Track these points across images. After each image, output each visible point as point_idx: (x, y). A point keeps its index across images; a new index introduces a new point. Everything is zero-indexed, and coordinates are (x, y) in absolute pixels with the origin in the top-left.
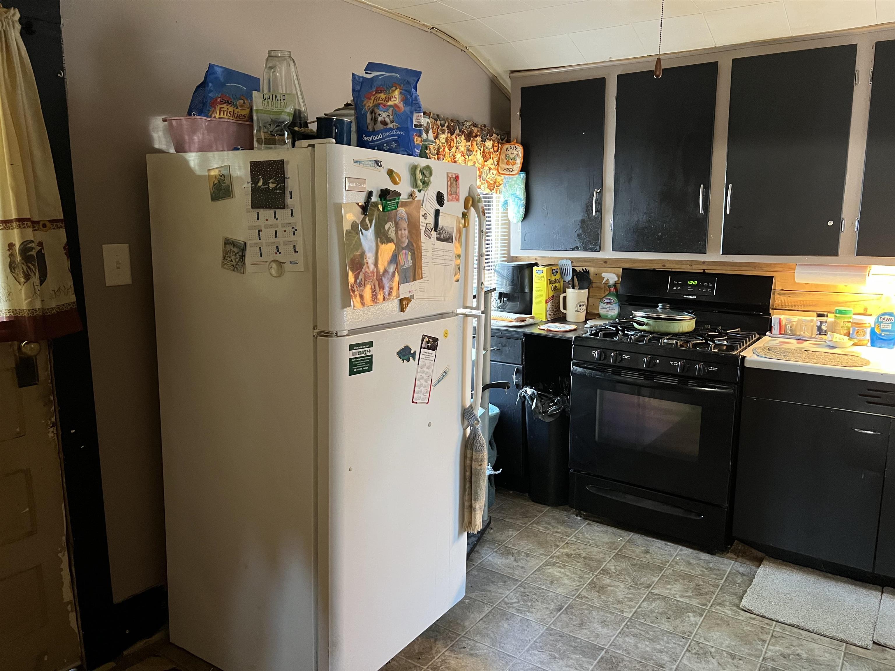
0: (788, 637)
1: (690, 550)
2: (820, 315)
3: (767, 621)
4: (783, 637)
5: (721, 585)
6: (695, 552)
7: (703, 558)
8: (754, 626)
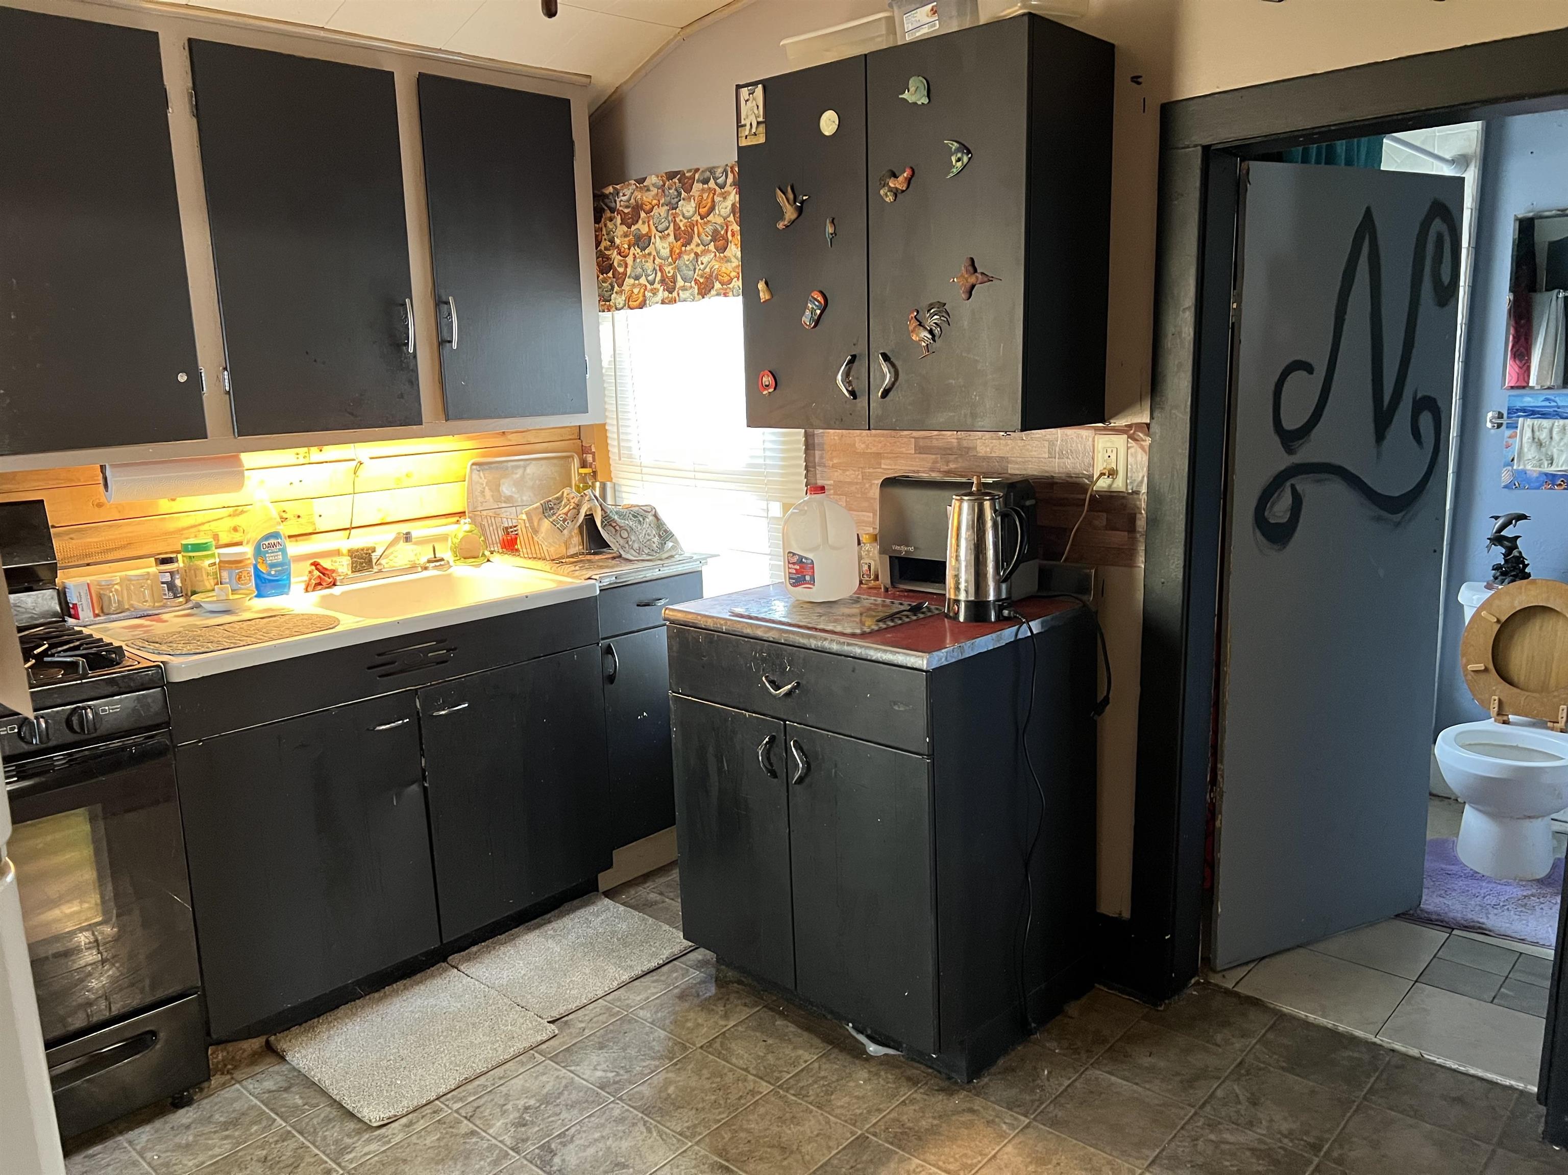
0: (481, 1102)
1: (148, 1128)
2: (165, 561)
3: (428, 1110)
4: (478, 1107)
5: (289, 1128)
6: (158, 1124)
7: (185, 1121)
8: (428, 1129)
